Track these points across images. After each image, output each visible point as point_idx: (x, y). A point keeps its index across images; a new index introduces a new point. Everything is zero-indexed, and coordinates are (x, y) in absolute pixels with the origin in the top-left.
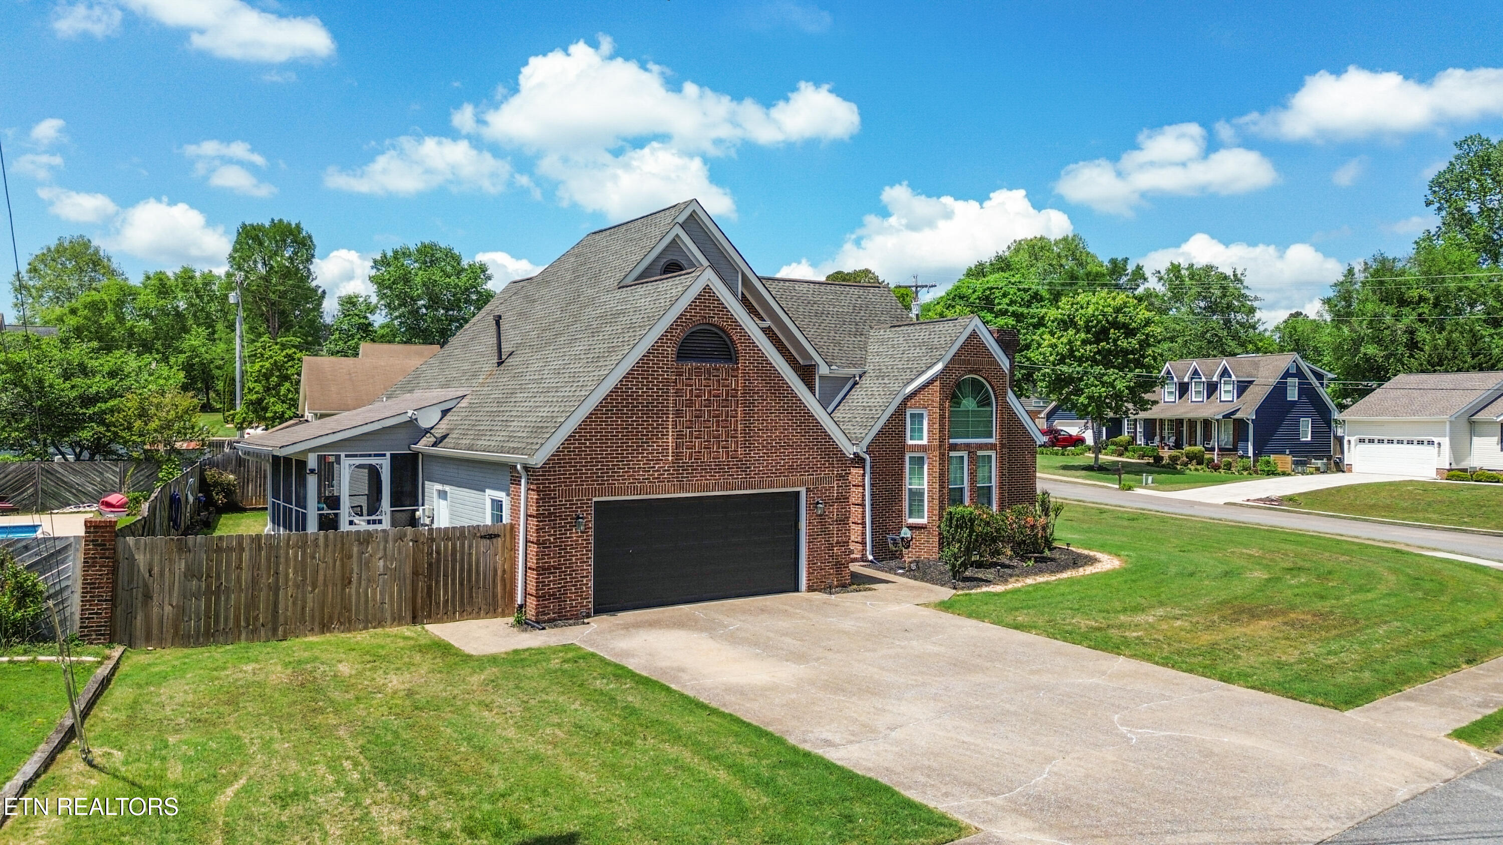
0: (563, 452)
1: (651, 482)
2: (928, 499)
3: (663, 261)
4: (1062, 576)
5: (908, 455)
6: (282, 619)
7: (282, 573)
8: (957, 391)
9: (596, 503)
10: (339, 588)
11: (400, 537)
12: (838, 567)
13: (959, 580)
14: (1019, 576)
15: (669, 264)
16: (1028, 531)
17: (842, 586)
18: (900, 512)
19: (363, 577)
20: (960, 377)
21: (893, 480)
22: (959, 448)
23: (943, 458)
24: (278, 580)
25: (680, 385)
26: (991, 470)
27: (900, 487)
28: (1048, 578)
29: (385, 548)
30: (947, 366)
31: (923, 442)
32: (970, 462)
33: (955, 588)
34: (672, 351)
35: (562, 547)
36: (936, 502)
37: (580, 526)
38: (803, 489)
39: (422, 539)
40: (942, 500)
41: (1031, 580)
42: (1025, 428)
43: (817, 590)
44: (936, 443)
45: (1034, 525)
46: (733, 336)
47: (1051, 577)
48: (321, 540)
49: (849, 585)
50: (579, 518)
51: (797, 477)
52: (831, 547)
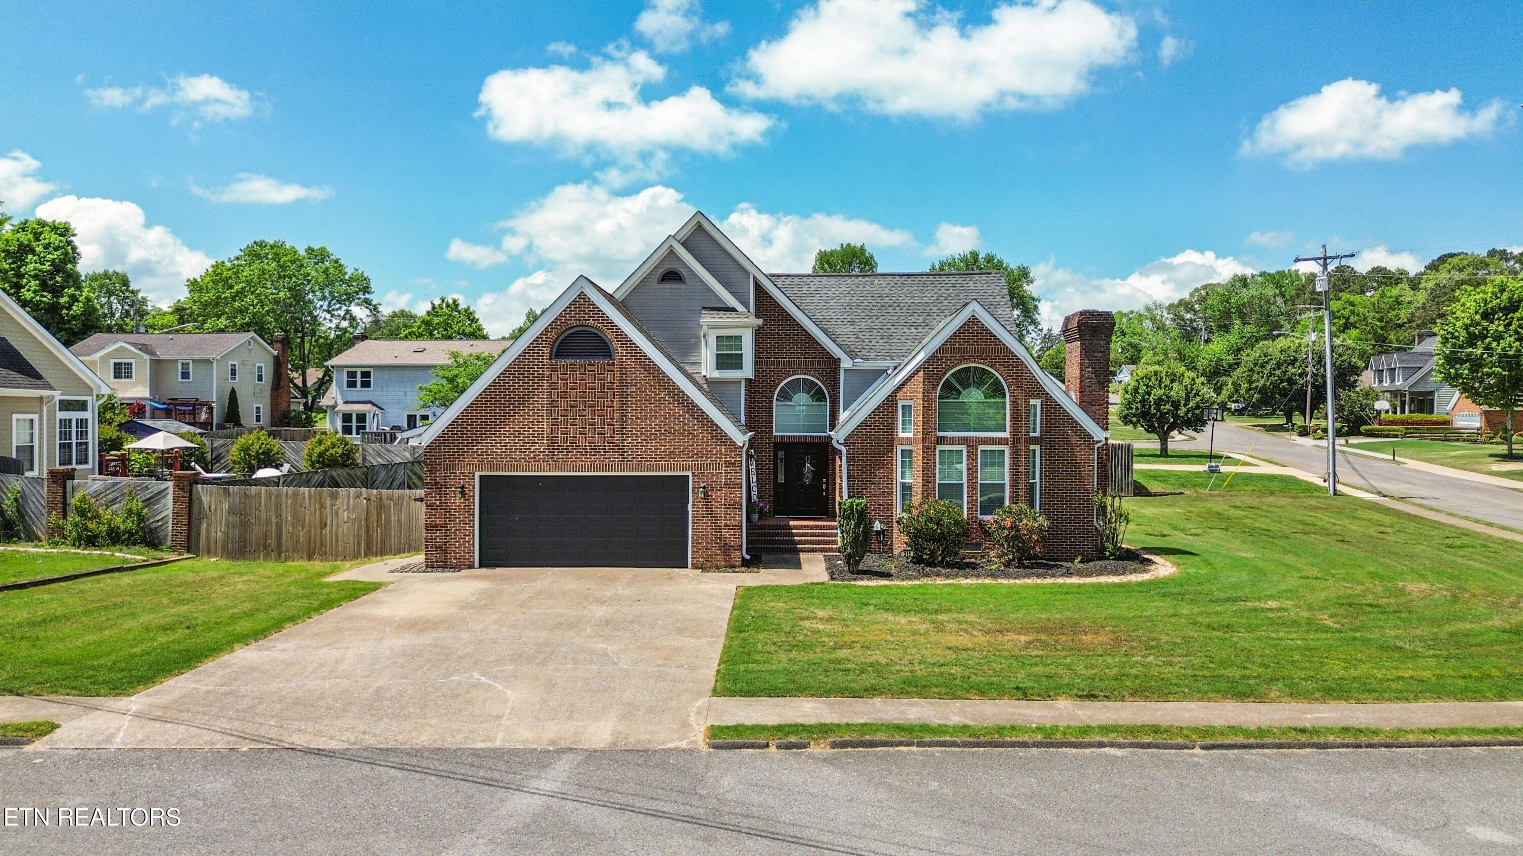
1: (527, 461)
2: (914, 493)
3: (661, 271)
4: (1005, 581)
5: (900, 448)
6: (284, 548)
7: (284, 516)
8: (953, 381)
9: (481, 476)
10: (319, 530)
11: (358, 496)
12: (726, 548)
13: (852, 572)
14: (947, 577)
15: (667, 273)
16: (1006, 532)
17: (731, 567)
18: (890, 506)
19: (334, 523)
20: (954, 366)
21: (880, 473)
22: (952, 441)
23: (928, 451)
24: (281, 521)
25: (554, 379)
26: (1003, 466)
27: (890, 480)
28: (980, 581)
29: (348, 503)
30: (933, 356)
31: (910, 435)
32: (968, 456)
33: (832, 579)
34: (547, 351)
35: (447, 510)
36: (920, 496)
37: (463, 493)
38: (689, 474)
39: (373, 498)
40: (926, 495)
41: (951, 581)
42: (1076, 421)
43: (701, 568)
44: (920, 436)
45: (1014, 527)
46: (609, 335)
47: (987, 581)
48: (307, 495)
49: (740, 567)
50: (463, 487)
51: (680, 462)
52: (718, 529)
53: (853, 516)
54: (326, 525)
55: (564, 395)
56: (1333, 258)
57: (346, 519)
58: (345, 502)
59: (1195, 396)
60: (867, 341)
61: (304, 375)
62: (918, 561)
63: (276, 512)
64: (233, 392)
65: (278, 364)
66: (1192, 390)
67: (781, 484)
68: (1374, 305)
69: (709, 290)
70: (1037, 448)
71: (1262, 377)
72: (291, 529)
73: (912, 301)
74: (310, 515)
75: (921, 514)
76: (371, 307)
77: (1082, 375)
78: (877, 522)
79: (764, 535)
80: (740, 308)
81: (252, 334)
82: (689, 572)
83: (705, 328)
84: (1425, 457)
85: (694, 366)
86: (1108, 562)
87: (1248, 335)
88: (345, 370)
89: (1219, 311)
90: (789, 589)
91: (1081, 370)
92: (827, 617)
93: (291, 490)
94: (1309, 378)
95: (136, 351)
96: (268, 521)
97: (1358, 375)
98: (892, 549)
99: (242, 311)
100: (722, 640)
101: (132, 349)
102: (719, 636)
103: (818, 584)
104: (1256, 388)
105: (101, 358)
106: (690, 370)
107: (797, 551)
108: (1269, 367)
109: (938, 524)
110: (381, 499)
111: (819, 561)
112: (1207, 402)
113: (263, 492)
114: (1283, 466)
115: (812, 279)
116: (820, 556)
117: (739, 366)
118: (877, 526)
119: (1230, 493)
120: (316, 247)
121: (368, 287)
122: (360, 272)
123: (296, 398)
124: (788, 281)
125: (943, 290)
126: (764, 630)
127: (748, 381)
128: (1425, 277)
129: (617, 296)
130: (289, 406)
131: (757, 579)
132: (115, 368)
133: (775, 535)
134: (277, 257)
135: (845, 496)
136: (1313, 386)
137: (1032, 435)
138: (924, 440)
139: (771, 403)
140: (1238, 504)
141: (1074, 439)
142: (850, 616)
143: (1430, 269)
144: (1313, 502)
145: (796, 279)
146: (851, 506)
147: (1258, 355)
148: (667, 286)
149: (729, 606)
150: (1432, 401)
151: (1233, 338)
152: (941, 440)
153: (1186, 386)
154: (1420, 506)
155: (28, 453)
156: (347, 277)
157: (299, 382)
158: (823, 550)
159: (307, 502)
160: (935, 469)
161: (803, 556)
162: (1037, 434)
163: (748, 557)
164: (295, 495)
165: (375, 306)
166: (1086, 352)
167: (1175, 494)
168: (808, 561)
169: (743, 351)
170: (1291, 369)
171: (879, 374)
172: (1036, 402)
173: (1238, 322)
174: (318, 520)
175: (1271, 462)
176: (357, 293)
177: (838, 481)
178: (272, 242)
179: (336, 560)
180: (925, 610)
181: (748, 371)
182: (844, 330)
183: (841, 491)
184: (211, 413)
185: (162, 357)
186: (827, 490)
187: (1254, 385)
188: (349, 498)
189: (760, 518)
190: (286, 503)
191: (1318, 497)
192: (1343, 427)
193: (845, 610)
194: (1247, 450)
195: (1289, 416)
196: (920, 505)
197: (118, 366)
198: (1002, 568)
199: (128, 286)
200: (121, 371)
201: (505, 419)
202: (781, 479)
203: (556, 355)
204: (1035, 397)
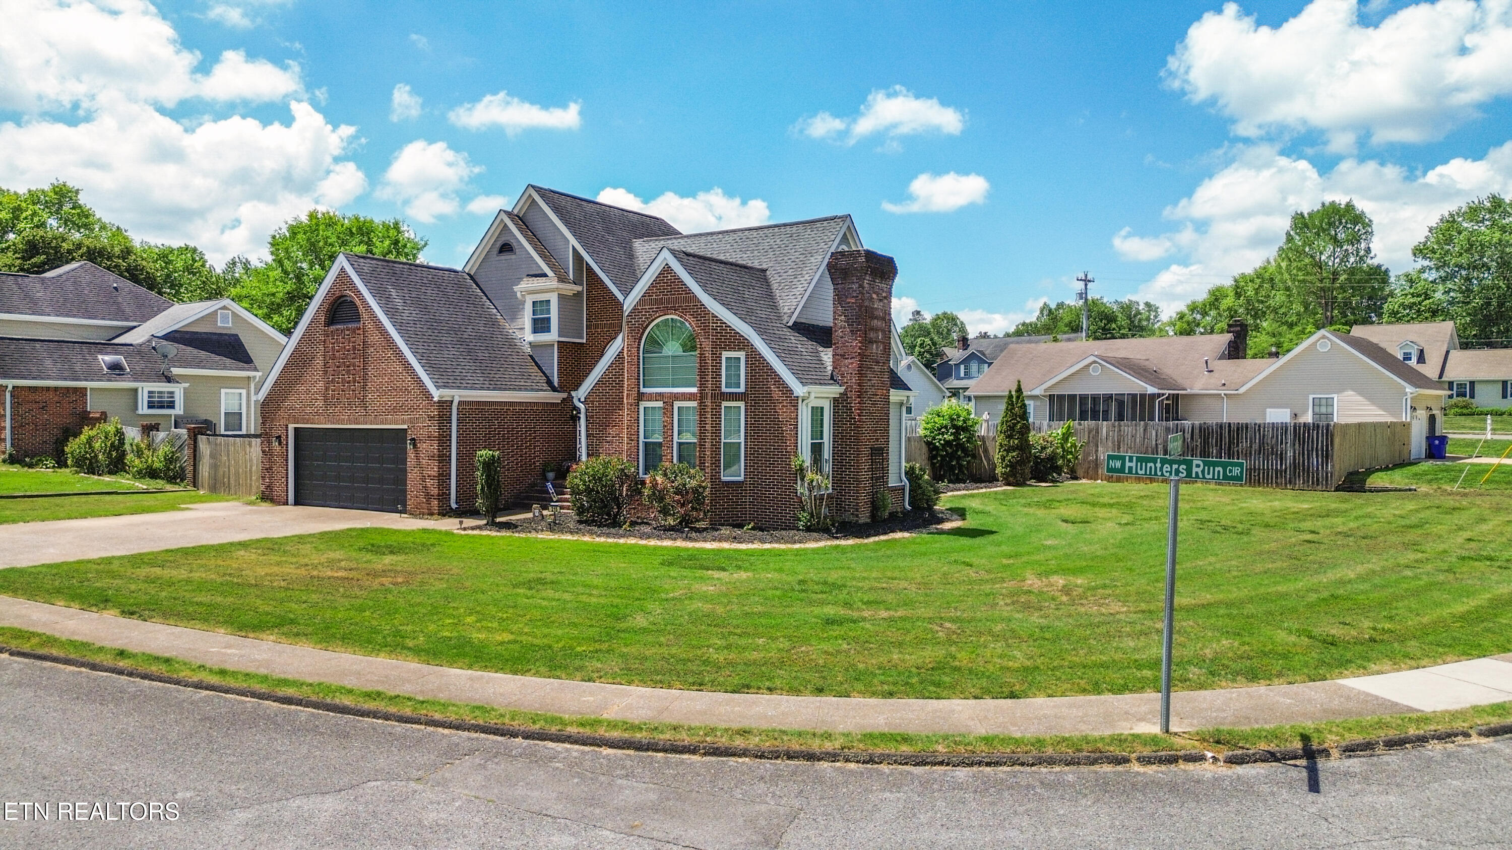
1: (313, 415)
3: (498, 245)
8: (658, 334)
9: (294, 428)
12: (429, 497)
15: (504, 246)
17: (431, 514)
20: (653, 319)
22: (653, 398)
23: (632, 409)
25: (328, 343)
30: (635, 308)
32: (665, 413)
34: (324, 319)
35: (272, 455)
37: (280, 442)
38: (406, 427)
40: (630, 454)
42: (778, 375)
43: (413, 514)
44: (627, 392)
46: (358, 303)
50: (280, 437)
51: (400, 416)
52: (424, 479)
55: (333, 357)
69: (529, 258)
70: (742, 405)
80: (551, 274)
83: (525, 293)
85: (521, 331)
117: (549, 330)
119: (1488, 491)
129: (467, 270)
137: (728, 390)
138: (628, 396)
141: (776, 394)
148: (504, 257)
152: (644, 397)
155: (238, 417)
160: (638, 427)
162: (742, 389)
169: (552, 315)
172: (738, 355)
181: (554, 334)
201: (301, 379)
203: (331, 323)
204: (733, 349)
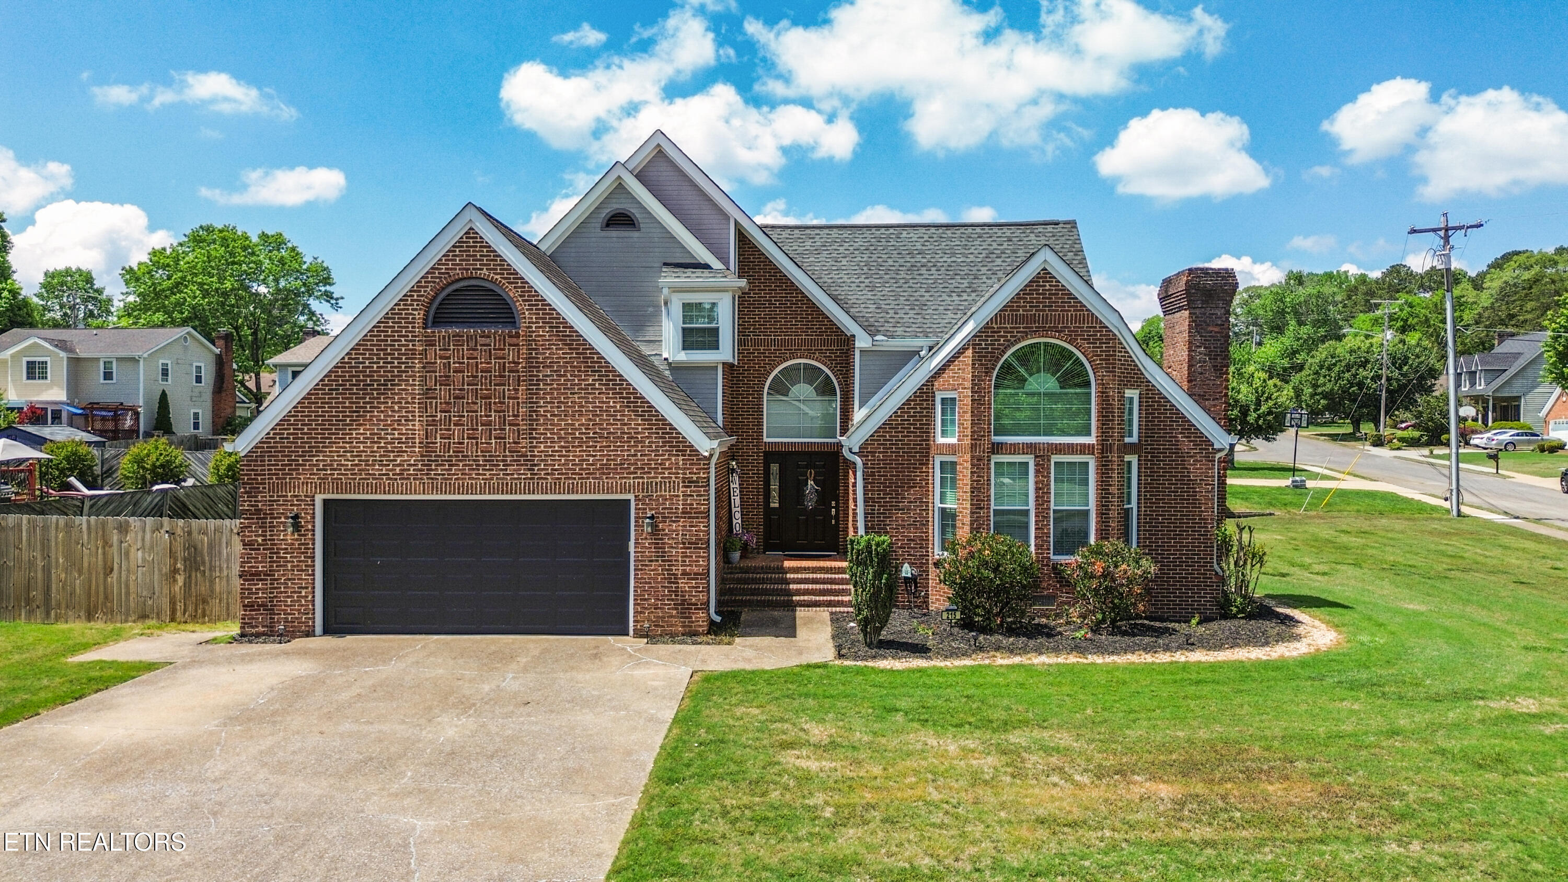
0: (275, 438)
1: (390, 479)
2: (959, 524)
3: (604, 213)
4: (1099, 660)
5: (938, 460)
6: (53, 603)
7: (53, 556)
8: (1015, 363)
9: (326, 502)
10: (102, 576)
11: (157, 529)
12: (685, 607)
13: (870, 645)
14: (1012, 651)
15: (613, 216)
16: (1094, 584)
17: (691, 634)
18: (924, 543)
19: (124, 567)
20: (1016, 342)
21: (911, 494)
22: (1014, 449)
23: (979, 465)
24: (49, 563)
25: (431, 357)
26: (1087, 484)
27: (923, 503)
28: (1061, 660)
29: (143, 540)
30: (987, 327)
31: (953, 440)
32: (1037, 472)
33: (840, 656)
34: (419, 315)
35: (274, 550)
36: (967, 528)
37: (297, 527)
38: (631, 497)
39: (179, 531)
40: (976, 527)
41: (1017, 660)
42: (1189, 421)
43: (647, 636)
44: (967, 441)
45: (1106, 575)
46: (512, 293)
47: (1073, 659)
48: (84, 527)
49: (704, 634)
50: (296, 517)
51: (617, 480)
52: (673, 579)
53: (872, 561)
54: (112, 570)
55: (445, 381)
56: (1456, 228)
57: (140, 561)
58: (139, 538)
59: (1266, 400)
60: (891, 312)
61: (257, 375)
62: (967, 624)
63: (43, 550)
64: (164, 395)
65: (220, 363)
66: (1264, 393)
67: (774, 508)
68: (1436, 305)
69: (672, 238)
70: (1133, 459)
71: (1330, 381)
72: (63, 576)
73: (953, 259)
74: (90, 556)
75: (971, 555)
76: (333, 302)
77: (1191, 358)
78: (906, 565)
79: (746, 581)
80: (716, 264)
81: (190, 329)
82: (629, 643)
83: (665, 291)
84: (1530, 469)
85: (651, 345)
86: (1236, 622)
87: (1305, 336)
88: (290, 370)
89: (1272, 311)
90: (771, 677)
91: (1190, 350)
92: (826, 741)
93: (62, 519)
94: (1383, 381)
95: (51, 348)
96: (32, 564)
97: (1436, 379)
98: (926, 603)
99: (179, 304)
100: (633, 803)
101: (47, 345)
102: (630, 793)
103: (817, 666)
104: (1322, 393)
105: (12, 356)
106: (646, 350)
107: (791, 606)
108: (1337, 369)
109: (996, 570)
110: (190, 533)
111: (823, 622)
112: (1280, 406)
113: (25, 522)
114: (1371, 480)
115: (817, 231)
116: (824, 614)
117: (715, 346)
118: (907, 571)
119: (1330, 514)
120: (270, 232)
121: (329, 278)
122: (319, 261)
123: (245, 402)
124: (785, 234)
125: (995, 245)
126: (713, 777)
127: (728, 367)
128: (1488, 276)
129: (543, 247)
130: (234, 412)
131: (727, 656)
132: (28, 368)
133: (763, 581)
134: (224, 242)
135: (861, 531)
136: (1388, 391)
137: (1127, 440)
138: (973, 447)
139: (760, 398)
140: (1344, 527)
141: (1186, 445)
142: (866, 738)
143: (1494, 267)
144: (1436, 525)
145: (797, 231)
146: (868, 546)
147: (1324, 356)
148: (614, 233)
149: (669, 715)
150: (1518, 407)
151: (1287, 340)
152: (997, 448)
153: (1257, 389)
154: (1560, 528)
156: (305, 267)
157: (251, 385)
158: (830, 604)
159: (85, 537)
160: (989, 490)
161: (801, 613)
162: (1134, 439)
163: (718, 619)
164: (69, 526)
165: (337, 299)
166: (1197, 326)
167: (1263, 515)
168: (809, 621)
169: (720, 325)
170: (1362, 373)
171: (909, 355)
172: (1132, 393)
173: (1293, 322)
174: (100, 562)
175: (1355, 476)
176: (317, 284)
177: (851, 505)
178: (220, 227)
179: (126, 621)
180: (986, 724)
181: (726, 352)
182: (859, 297)
183: (855, 521)
184: (137, 419)
185: (83, 355)
186: (837, 517)
187: (1320, 390)
188: (144, 531)
189: (741, 557)
190: (57, 537)
191: (1440, 519)
192: (1421, 436)
193: (857, 723)
194: (1323, 462)
195: (1356, 424)
196: (969, 542)
197: (31, 366)
198: (1089, 635)
199: (92, 284)
200: (35, 371)
201: (358, 415)
202: (775, 504)
203: (434, 323)
204: (1132, 387)
